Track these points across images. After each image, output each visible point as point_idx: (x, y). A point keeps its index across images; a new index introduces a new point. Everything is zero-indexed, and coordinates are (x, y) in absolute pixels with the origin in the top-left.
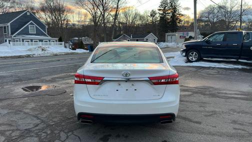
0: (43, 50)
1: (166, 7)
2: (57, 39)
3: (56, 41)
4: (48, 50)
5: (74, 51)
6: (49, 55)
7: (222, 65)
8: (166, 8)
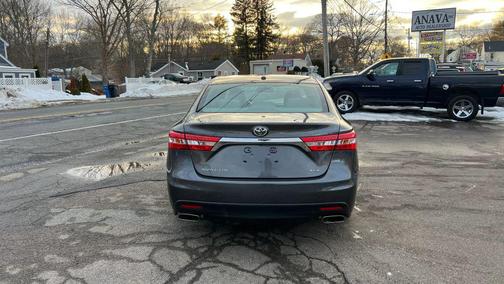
0: (9, 95)
1: (245, 8)
2: (34, 71)
3: (32, 76)
4: (21, 96)
5: (77, 97)
6: (28, 106)
7: (397, 118)
8: (247, 11)
